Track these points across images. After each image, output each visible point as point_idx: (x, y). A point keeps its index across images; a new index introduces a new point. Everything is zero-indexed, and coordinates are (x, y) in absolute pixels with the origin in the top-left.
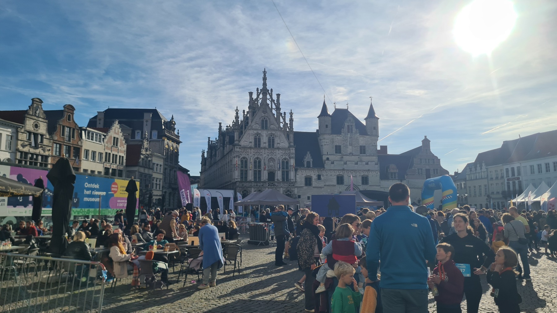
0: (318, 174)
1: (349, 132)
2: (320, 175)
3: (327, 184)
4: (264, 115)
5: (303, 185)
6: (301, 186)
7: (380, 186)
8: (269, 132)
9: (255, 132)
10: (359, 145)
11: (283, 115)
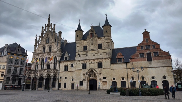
0: (72, 63)
1: (91, 37)
2: (73, 64)
3: (77, 69)
4: (47, 36)
5: (63, 71)
6: (62, 71)
7: (110, 68)
8: (49, 44)
9: (43, 45)
10: (98, 44)
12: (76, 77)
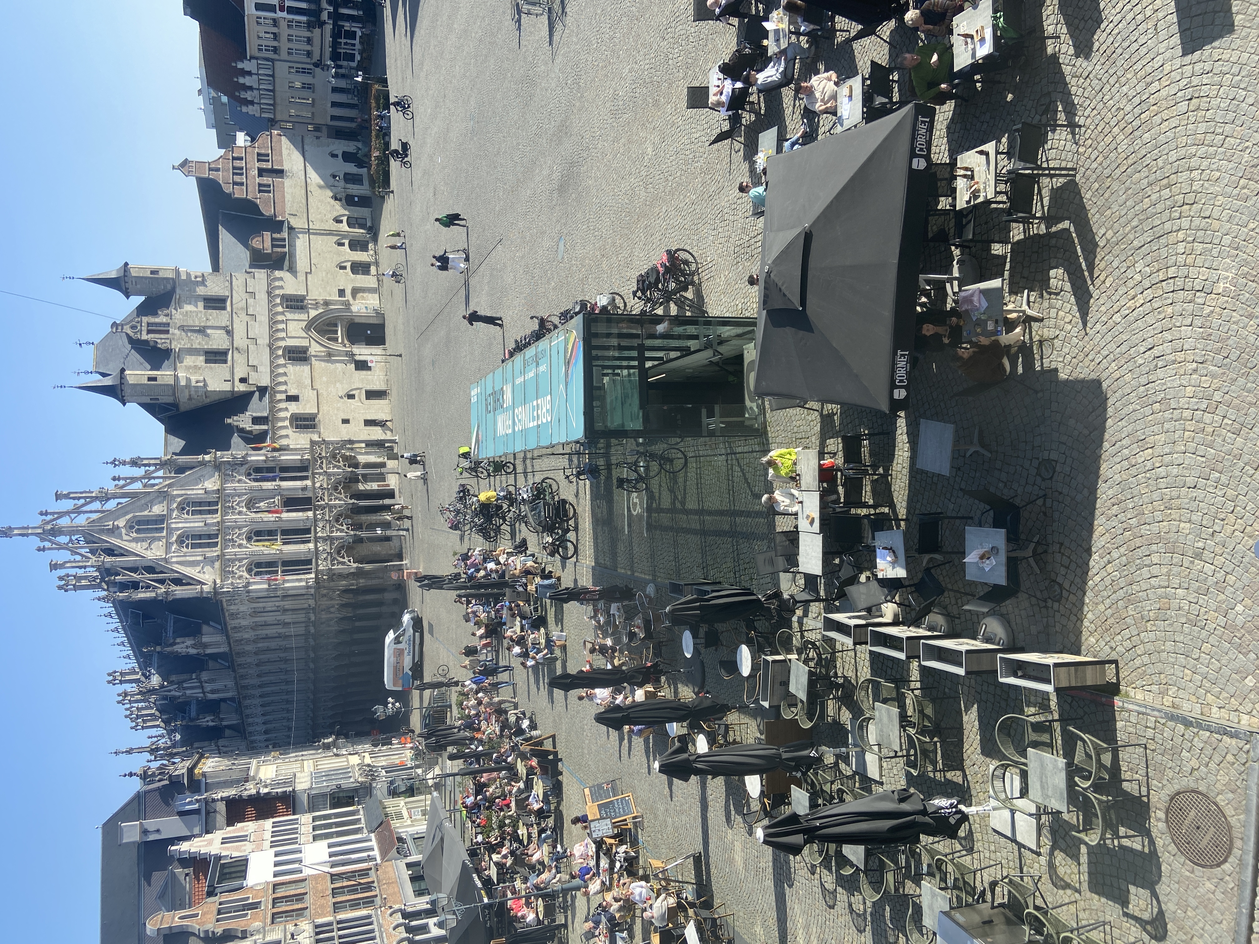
0: (284, 402)
1: (167, 332)
2: (287, 397)
3: (308, 383)
7: (306, 275)
9: (174, 547)
10: (203, 312)
11: (122, 482)
12: (338, 385)
